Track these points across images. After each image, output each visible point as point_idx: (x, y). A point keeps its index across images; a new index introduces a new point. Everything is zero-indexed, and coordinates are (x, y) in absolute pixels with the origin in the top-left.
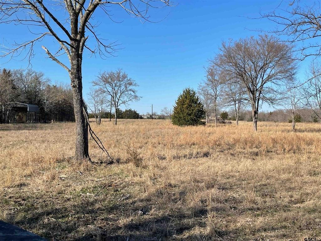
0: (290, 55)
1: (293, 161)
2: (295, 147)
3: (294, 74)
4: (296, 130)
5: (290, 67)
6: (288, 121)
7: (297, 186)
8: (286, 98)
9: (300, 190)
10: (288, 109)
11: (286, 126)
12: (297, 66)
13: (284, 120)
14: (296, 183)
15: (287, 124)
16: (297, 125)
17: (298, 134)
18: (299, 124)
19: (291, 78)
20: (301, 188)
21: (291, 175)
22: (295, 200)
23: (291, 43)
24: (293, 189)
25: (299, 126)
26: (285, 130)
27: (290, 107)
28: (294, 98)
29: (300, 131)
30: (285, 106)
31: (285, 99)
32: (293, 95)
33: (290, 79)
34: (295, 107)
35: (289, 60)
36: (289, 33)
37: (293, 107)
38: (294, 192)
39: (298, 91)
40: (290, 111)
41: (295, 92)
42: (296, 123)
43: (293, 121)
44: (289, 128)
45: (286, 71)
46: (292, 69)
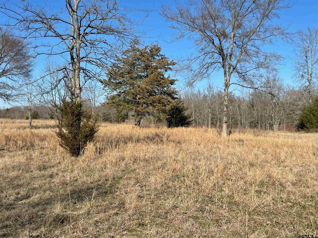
0: (25, 51)
1: (25, 158)
2: (29, 144)
3: (30, 71)
4: (32, 127)
5: (26, 64)
6: (26, 118)
7: (25, 182)
8: (22, 94)
9: (27, 186)
10: (25, 106)
11: (22, 123)
12: (32, 64)
13: (21, 117)
14: (25, 180)
15: (23, 121)
16: (34, 122)
17: (34, 130)
18: (36, 121)
19: (27, 74)
20: (29, 183)
21: (20, 172)
22: (21, 196)
23: (23, 39)
24: (21, 185)
25: (35, 122)
26: (21, 127)
27: (27, 104)
28: (31, 95)
29: (36, 127)
30: (21, 103)
31: (21, 96)
32: (30, 92)
33: (27, 76)
34: (32, 104)
35: (25, 57)
36: (21, 29)
37: (30, 103)
38: (22, 189)
39: (34, 88)
40: (26, 108)
41: (32, 89)
42: (33, 120)
43: (30, 117)
44: (25, 125)
45: (22, 68)
46: (28, 65)
